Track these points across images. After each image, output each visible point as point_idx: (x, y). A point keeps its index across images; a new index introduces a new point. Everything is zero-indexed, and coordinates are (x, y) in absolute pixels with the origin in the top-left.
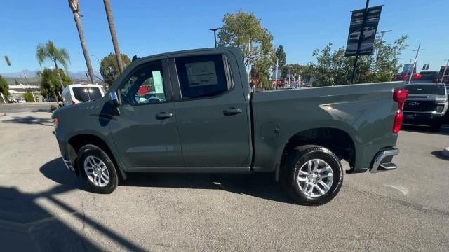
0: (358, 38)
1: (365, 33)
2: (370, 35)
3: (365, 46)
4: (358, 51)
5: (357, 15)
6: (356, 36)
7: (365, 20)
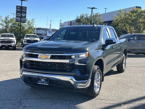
0: (20, 16)
1: (22, 14)
2: (24, 16)
3: (23, 19)
4: (21, 21)
5: (18, 7)
6: (19, 15)
7: (21, 10)
